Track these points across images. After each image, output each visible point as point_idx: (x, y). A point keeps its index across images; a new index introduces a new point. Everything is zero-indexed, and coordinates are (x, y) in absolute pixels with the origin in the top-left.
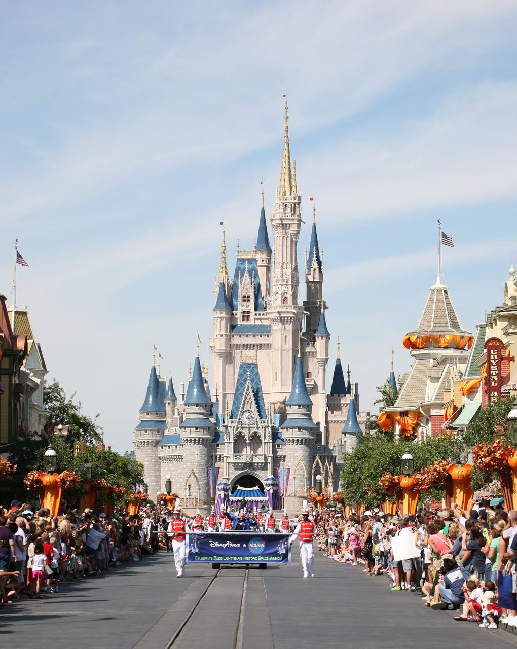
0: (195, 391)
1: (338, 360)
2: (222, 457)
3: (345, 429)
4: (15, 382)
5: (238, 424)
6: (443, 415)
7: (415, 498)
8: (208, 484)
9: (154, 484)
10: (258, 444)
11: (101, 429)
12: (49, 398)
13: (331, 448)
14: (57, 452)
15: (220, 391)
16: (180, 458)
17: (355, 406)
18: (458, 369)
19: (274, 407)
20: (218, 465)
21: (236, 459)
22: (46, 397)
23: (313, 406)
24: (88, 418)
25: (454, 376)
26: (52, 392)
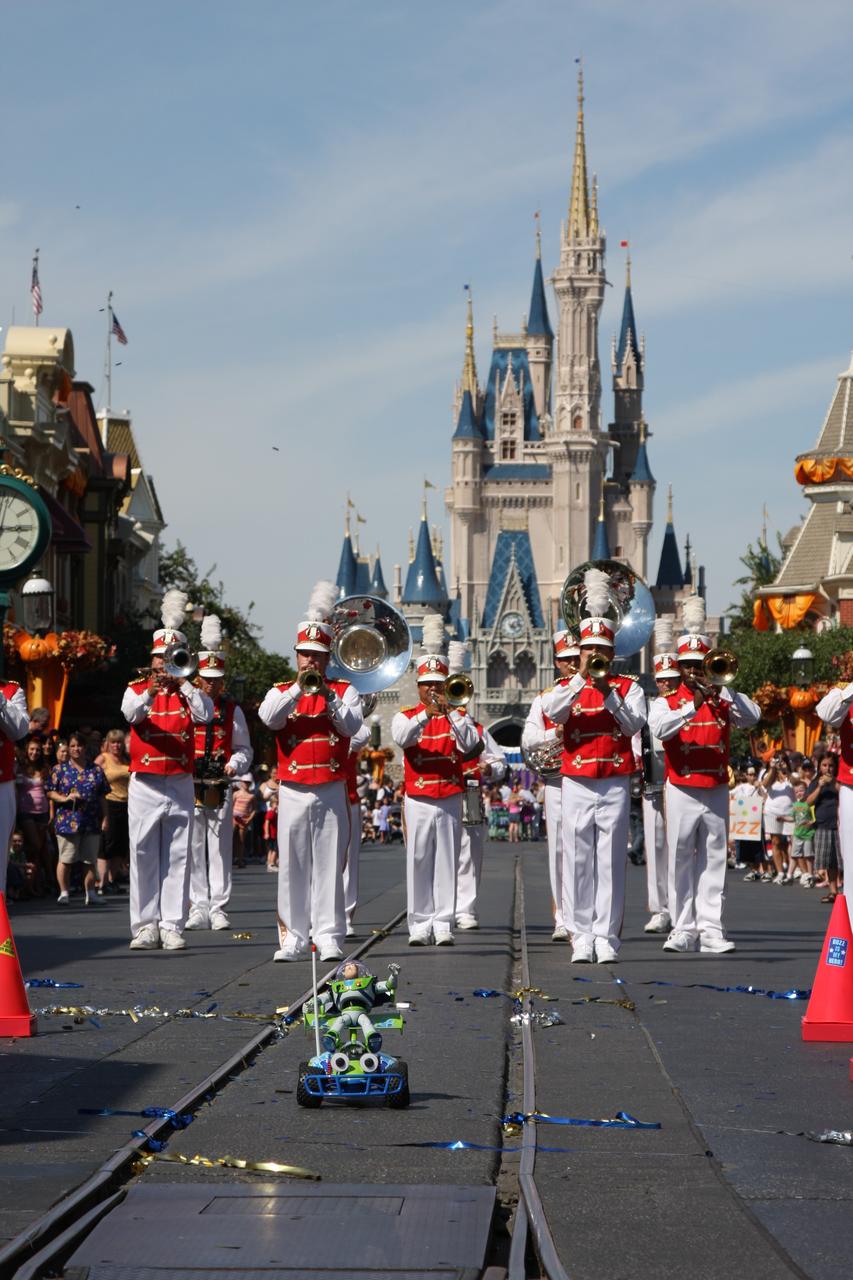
0: (420, 580)
1: (670, 527)
4: (110, 535)
5: (495, 637)
10: (529, 671)
11: (259, 629)
15: (464, 580)
16: (393, 696)
19: (557, 609)
21: (492, 697)
26: (173, 565)
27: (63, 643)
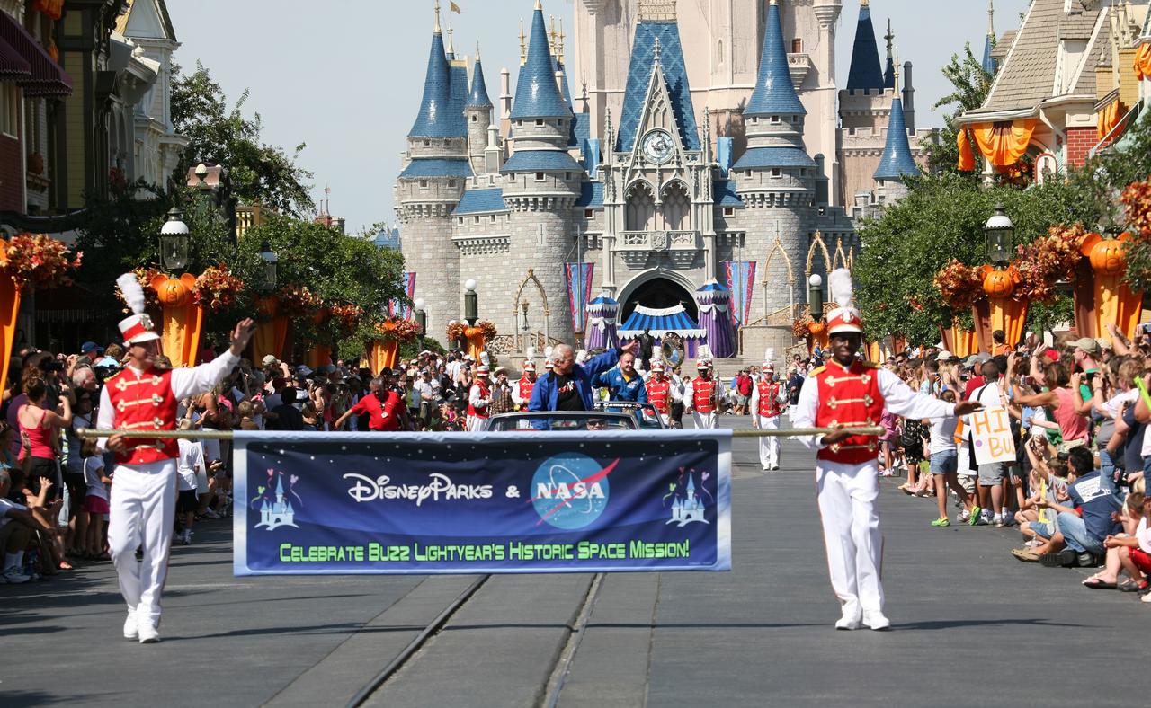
0: (535, 88)
1: (865, 9)
2: (599, 238)
3: (881, 168)
4: (98, 67)
5: (635, 163)
6: (1095, 128)
7: (1019, 315)
8: (568, 301)
9: (445, 303)
10: (681, 206)
11: (309, 175)
12: (187, 106)
13: (850, 214)
14: (190, 225)
15: (592, 87)
16: (502, 244)
17: (905, 116)
18: (1129, 18)
19: (718, 123)
20: (589, 256)
21: (632, 243)
22: (178, 104)
23: (806, 118)
24: (278, 151)
25: (1120, 36)
26: (192, 93)
27: (12, 250)
